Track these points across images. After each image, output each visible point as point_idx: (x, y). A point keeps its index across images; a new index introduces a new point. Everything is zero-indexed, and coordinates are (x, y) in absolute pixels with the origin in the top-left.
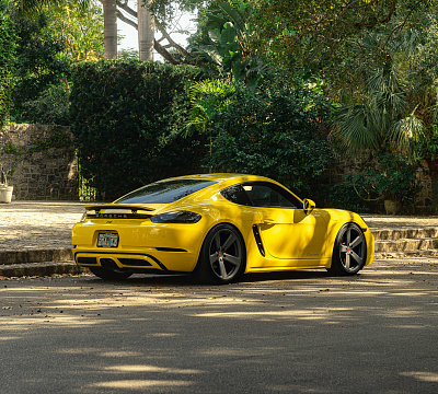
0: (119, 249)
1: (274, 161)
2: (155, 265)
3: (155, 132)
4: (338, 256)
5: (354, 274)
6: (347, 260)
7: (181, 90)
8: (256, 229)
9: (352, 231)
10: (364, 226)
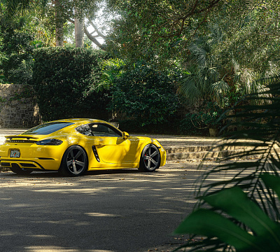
0: (20, 158)
1: (147, 106)
2: (38, 167)
3: (81, 89)
4: (143, 161)
5: (154, 171)
6: (149, 164)
7: (96, 64)
8: (94, 148)
9: (152, 149)
10: (159, 145)
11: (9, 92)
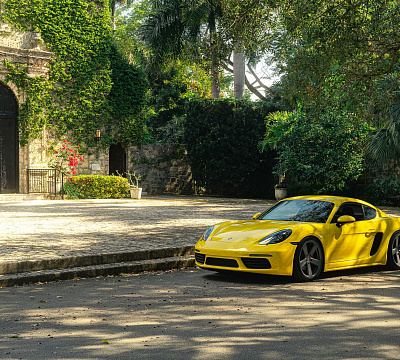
11: (156, 152)
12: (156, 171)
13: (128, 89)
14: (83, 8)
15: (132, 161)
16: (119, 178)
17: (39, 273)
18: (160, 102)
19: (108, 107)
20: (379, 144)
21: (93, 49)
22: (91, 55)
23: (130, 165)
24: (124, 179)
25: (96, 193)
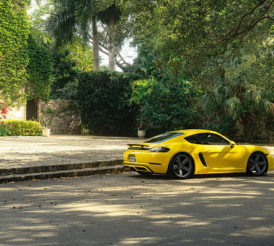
0: (136, 163)
1: (170, 117)
2: (149, 170)
7: (128, 84)
8: (200, 155)
11: (57, 106)
12: (58, 118)
13: (39, 63)
14: (10, 8)
15: (42, 111)
16: (34, 122)
17: (11, 176)
18: (58, 72)
19: (27, 75)
20: (207, 101)
21: (17, 36)
22: (15, 39)
23: (40, 114)
24: (37, 123)
25: (19, 132)
